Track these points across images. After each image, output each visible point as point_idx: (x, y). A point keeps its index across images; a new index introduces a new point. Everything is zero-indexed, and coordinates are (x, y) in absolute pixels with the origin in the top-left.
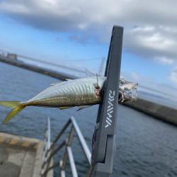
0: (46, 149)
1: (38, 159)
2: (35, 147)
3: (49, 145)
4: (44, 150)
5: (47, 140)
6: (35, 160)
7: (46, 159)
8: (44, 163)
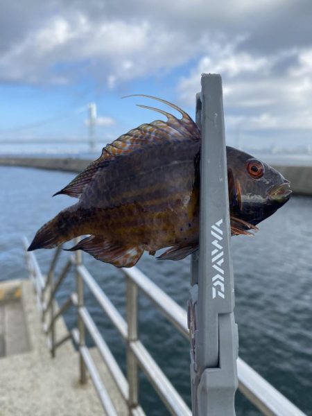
0: (39, 289)
1: (31, 311)
2: (17, 294)
3: (41, 281)
4: (35, 292)
5: (35, 275)
6: (24, 315)
7: (45, 305)
8: (44, 312)
